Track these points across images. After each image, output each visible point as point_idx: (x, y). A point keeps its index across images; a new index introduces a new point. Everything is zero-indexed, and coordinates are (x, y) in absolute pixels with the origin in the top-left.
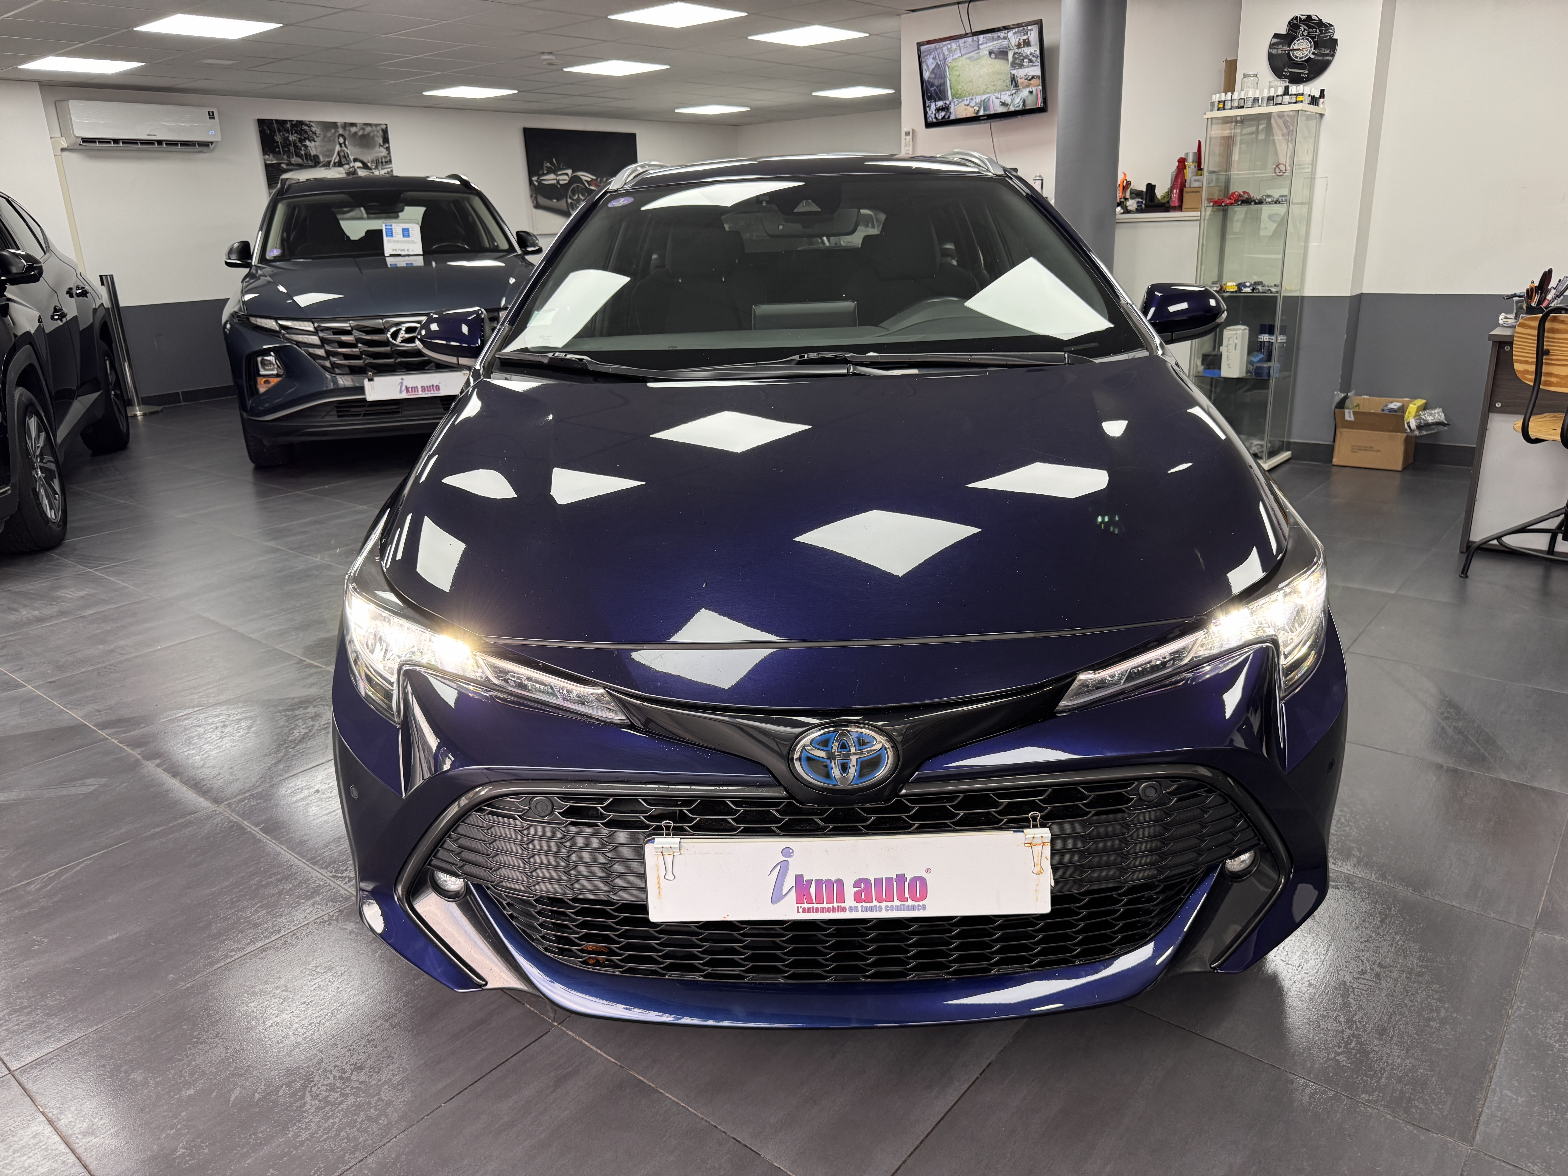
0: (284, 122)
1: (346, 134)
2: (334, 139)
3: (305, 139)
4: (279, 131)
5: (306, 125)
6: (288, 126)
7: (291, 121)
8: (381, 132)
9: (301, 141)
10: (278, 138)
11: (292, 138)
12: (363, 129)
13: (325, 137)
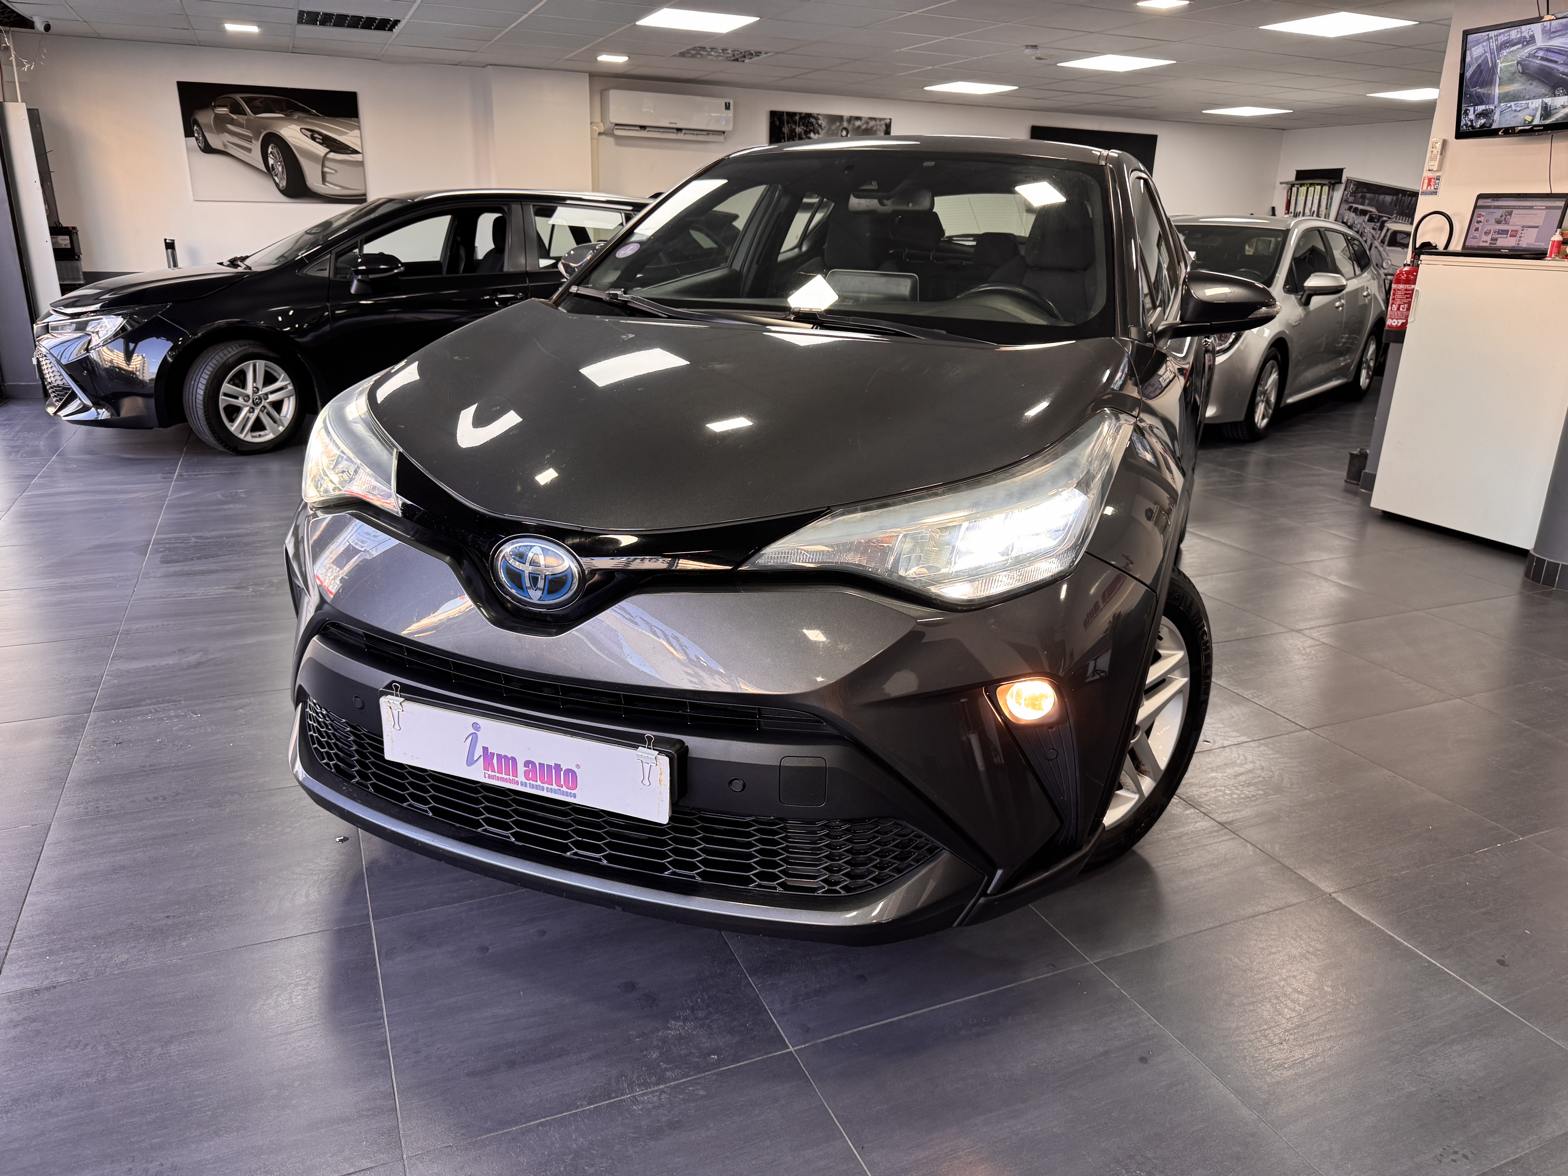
0: (794, 114)
1: (850, 128)
2: (838, 132)
3: (811, 131)
4: (788, 123)
5: (814, 117)
6: (797, 118)
7: (800, 114)
8: (884, 126)
9: (807, 133)
10: (786, 130)
11: (798, 130)
12: (867, 123)
13: (829, 130)
